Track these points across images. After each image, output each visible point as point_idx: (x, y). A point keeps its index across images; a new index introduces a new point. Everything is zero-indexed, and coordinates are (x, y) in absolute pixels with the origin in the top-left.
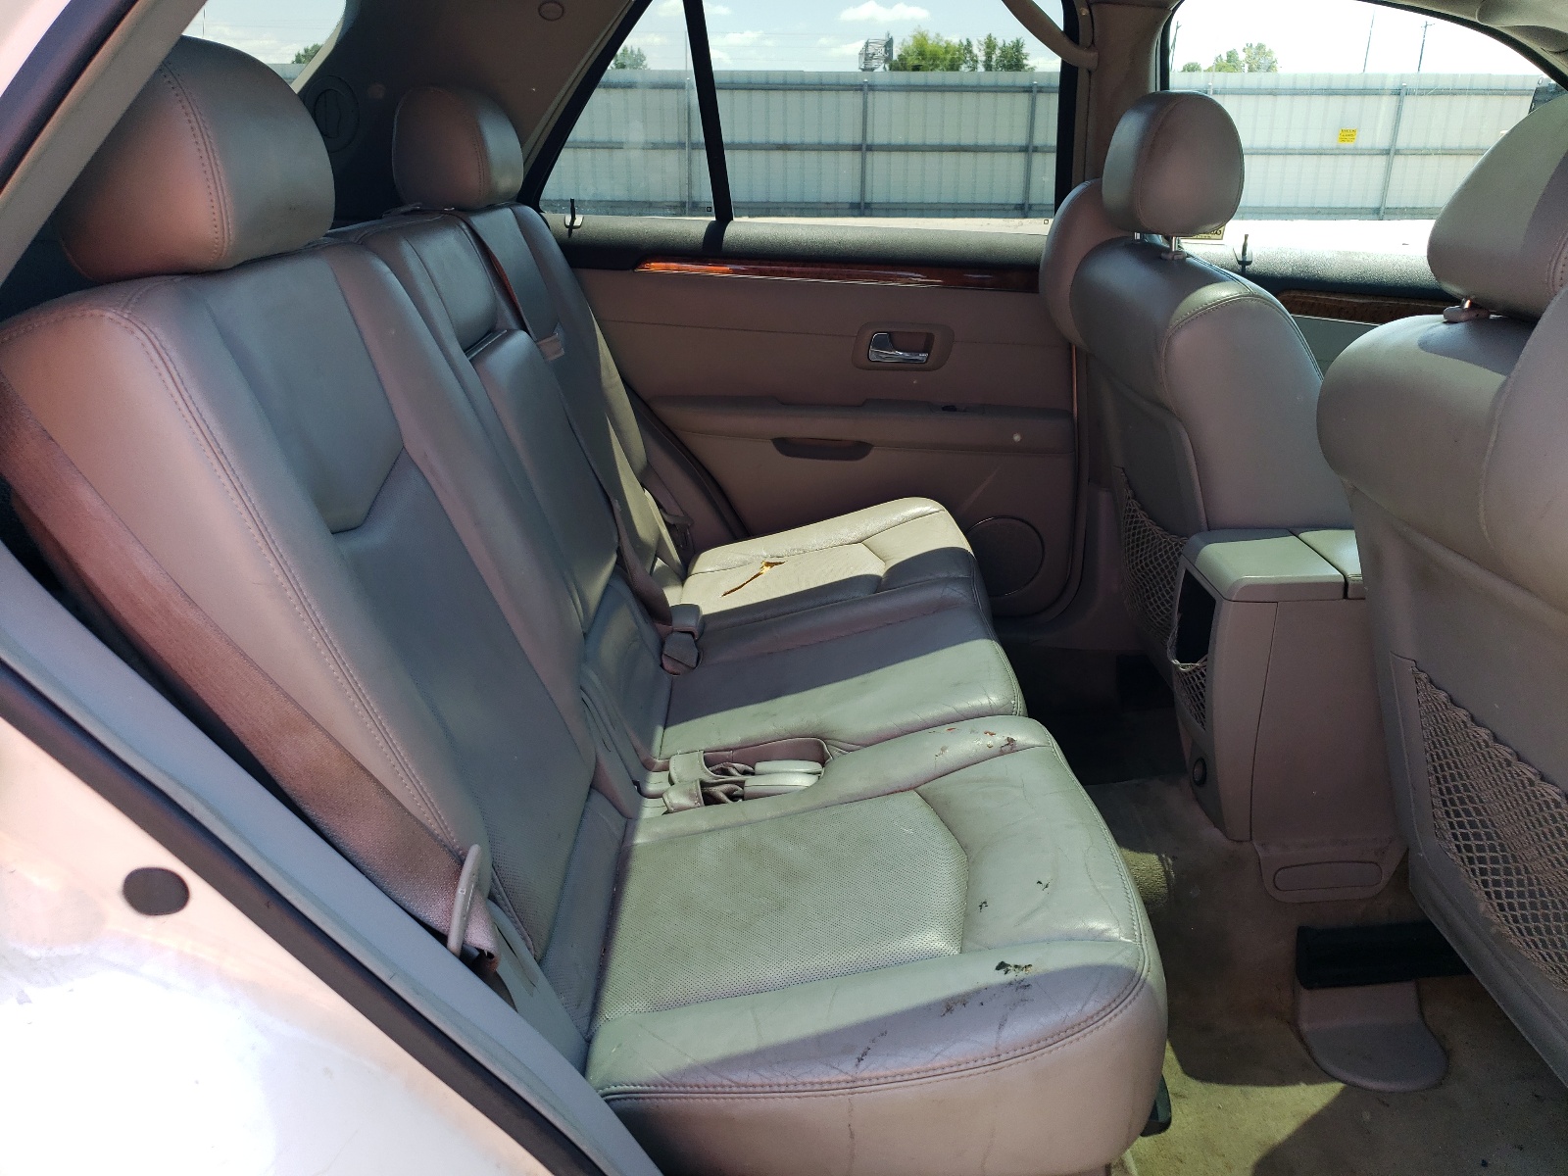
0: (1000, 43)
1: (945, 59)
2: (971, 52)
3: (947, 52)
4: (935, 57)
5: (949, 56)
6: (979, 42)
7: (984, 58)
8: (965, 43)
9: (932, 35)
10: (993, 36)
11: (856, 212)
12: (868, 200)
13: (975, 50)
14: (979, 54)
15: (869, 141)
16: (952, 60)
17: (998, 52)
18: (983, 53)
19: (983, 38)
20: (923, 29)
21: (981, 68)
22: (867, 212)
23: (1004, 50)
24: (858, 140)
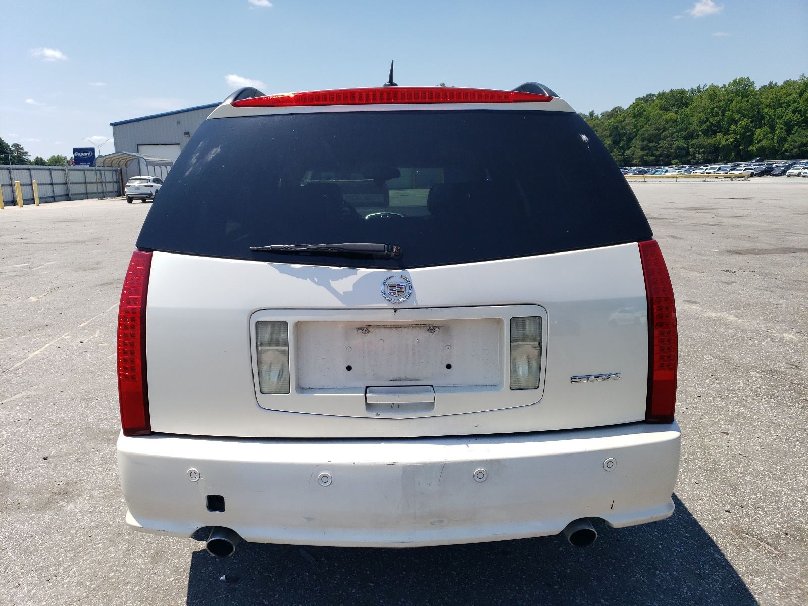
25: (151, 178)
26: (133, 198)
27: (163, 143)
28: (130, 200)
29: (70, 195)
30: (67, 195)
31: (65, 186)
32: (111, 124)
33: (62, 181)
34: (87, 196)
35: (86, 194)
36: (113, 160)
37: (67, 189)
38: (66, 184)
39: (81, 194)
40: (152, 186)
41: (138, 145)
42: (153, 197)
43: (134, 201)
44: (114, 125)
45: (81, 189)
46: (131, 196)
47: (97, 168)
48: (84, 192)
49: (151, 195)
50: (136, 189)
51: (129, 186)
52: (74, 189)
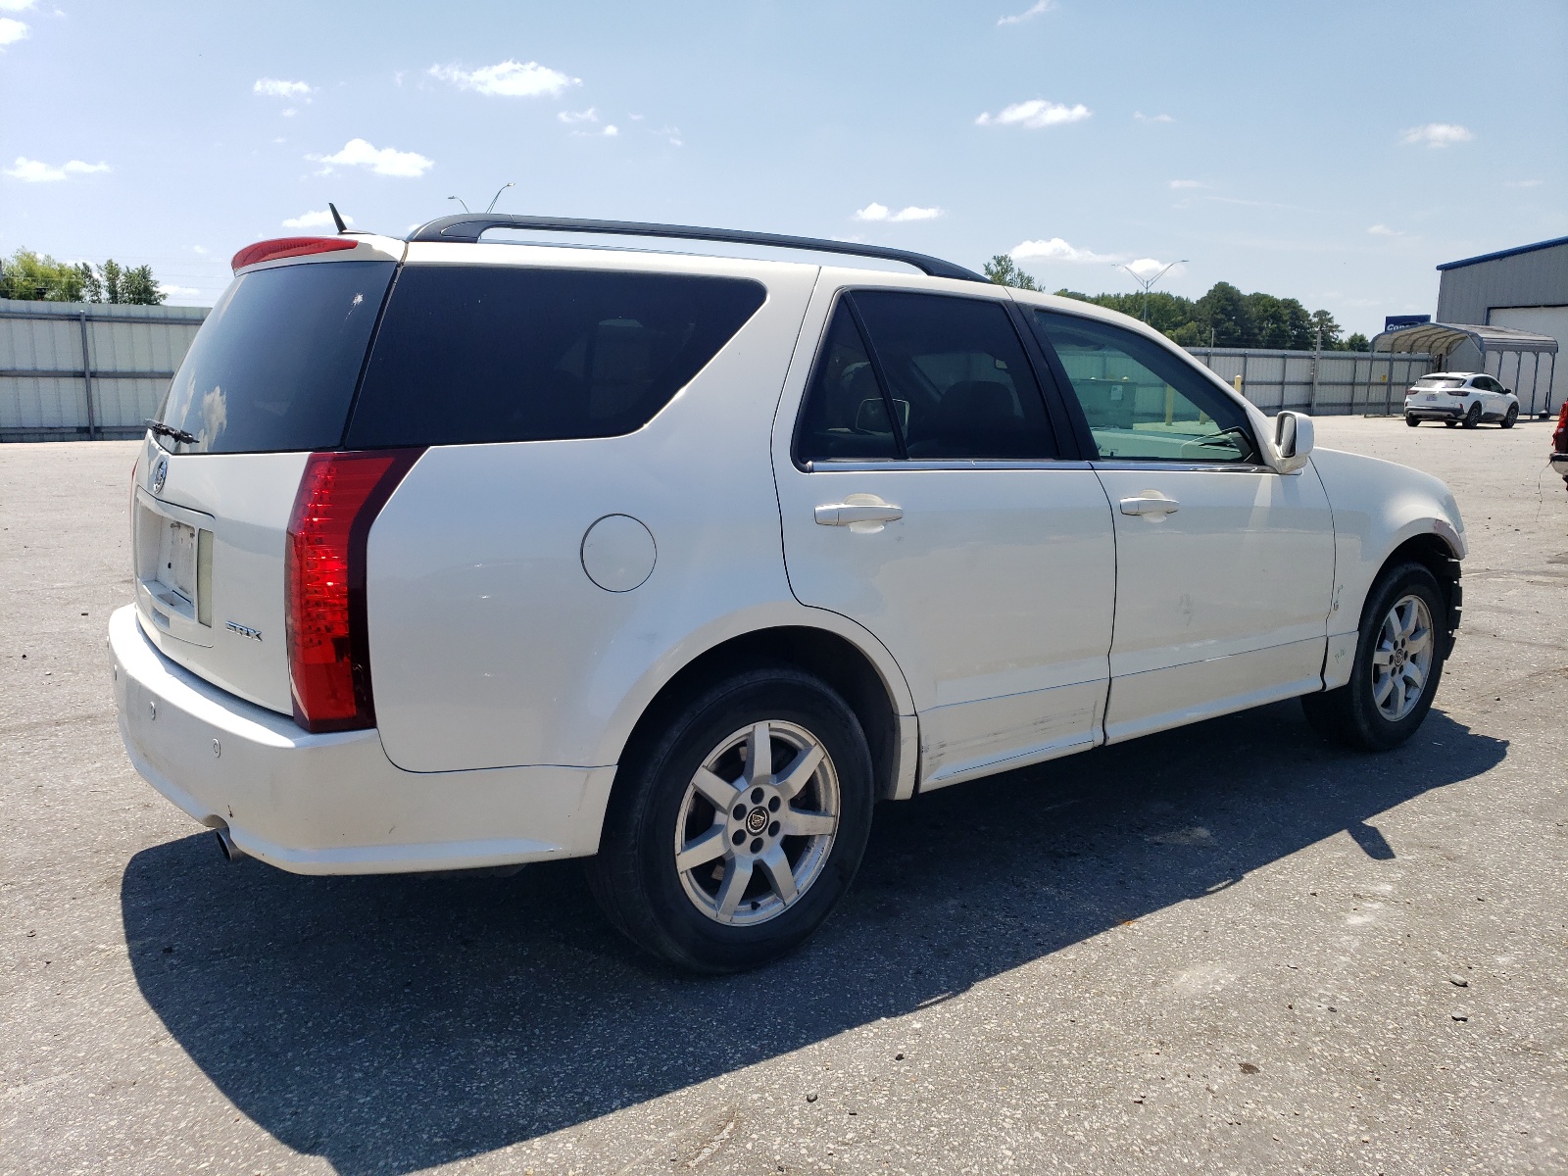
0: (124, 270)
1: (60, 282)
2: (91, 277)
3: (61, 274)
4: (48, 282)
5: (64, 280)
6: (99, 267)
7: (107, 284)
8: (82, 267)
9: (40, 257)
10: (115, 261)
11: (86, 436)
12: (97, 424)
13: (96, 275)
14: (100, 279)
15: (92, 368)
16: (70, 286)
17: (122, 278)
18: (105, 278)
19: (103, 264)
20: (29, 249)
21: (105, 295)
22: (98, 436)
23: (129, 276)
24: (80, 367)
25: (1470, 376)
26: (1420, 416)
27: (1547, 303)
28: (1413, 421)
29: (1314, 406)
30: (1309, 405)
31: (1308, 387)
32: (1439, 268)
33: (1304, 378)
34: (1350, 408)
35: (1351, 405)
36: (1415, 341)
37: (1312, 394)
38: (1310, 384)
39: (1340, 405)
40: (1465, 394)
41: (1489, 309)
42: (1464, 416)
43: (1422, 424)
44: (1443, 268)
45: (1342, 395)
46: (1415, 413)
47: (1375, 354)
48: (1347, 400)
49: (1459, 411)
50: (1428, 399)
51: (1416, 392)
52: (1322, 395)
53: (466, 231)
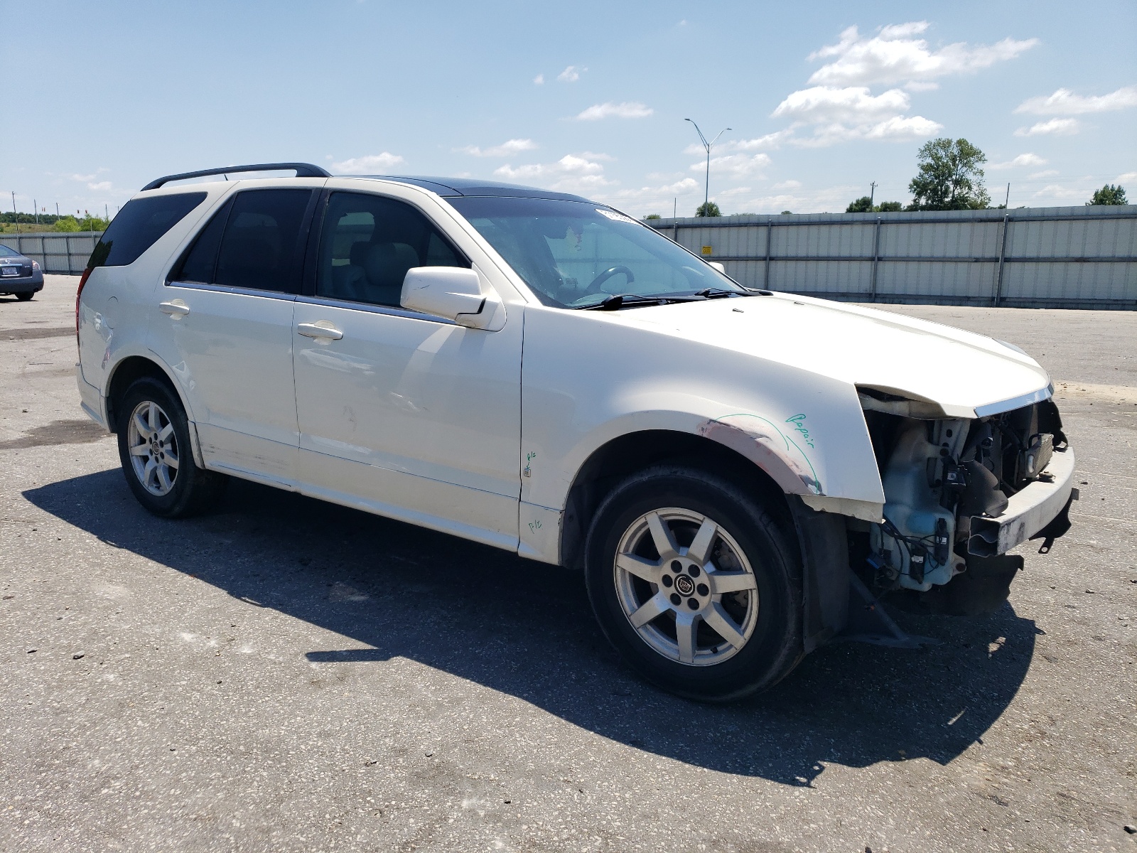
53: (158, 184)
